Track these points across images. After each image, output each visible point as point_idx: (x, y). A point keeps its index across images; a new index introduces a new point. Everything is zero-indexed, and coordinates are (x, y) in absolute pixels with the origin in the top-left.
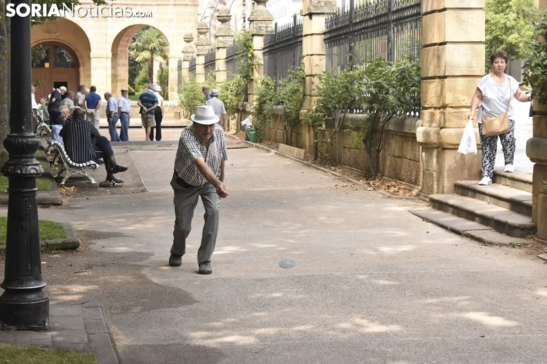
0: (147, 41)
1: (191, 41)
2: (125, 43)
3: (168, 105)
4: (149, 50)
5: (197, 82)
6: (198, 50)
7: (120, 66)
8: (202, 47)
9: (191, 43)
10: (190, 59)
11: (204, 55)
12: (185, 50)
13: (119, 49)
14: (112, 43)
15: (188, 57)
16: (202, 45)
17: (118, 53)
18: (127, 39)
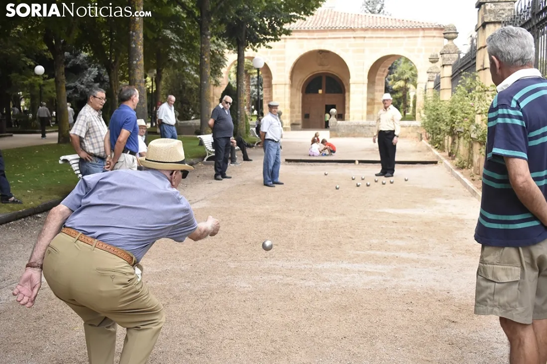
0: (402, 72)
1: (437, 61)
2: (381, 73)
3: (412, 126)
4: (403, 80)
5: (441, 99)
6: (444, 59)
7: (377, 91)
8: (448, 55)
9: (437, 63)
10: (435, 79)
11: (450, 65)
12: (430, 71)
13: (377, 77)
14: (368, 71)
15: (433, 77)
16: (449, 53)
17: (376, 81)
18: (384, 69)
